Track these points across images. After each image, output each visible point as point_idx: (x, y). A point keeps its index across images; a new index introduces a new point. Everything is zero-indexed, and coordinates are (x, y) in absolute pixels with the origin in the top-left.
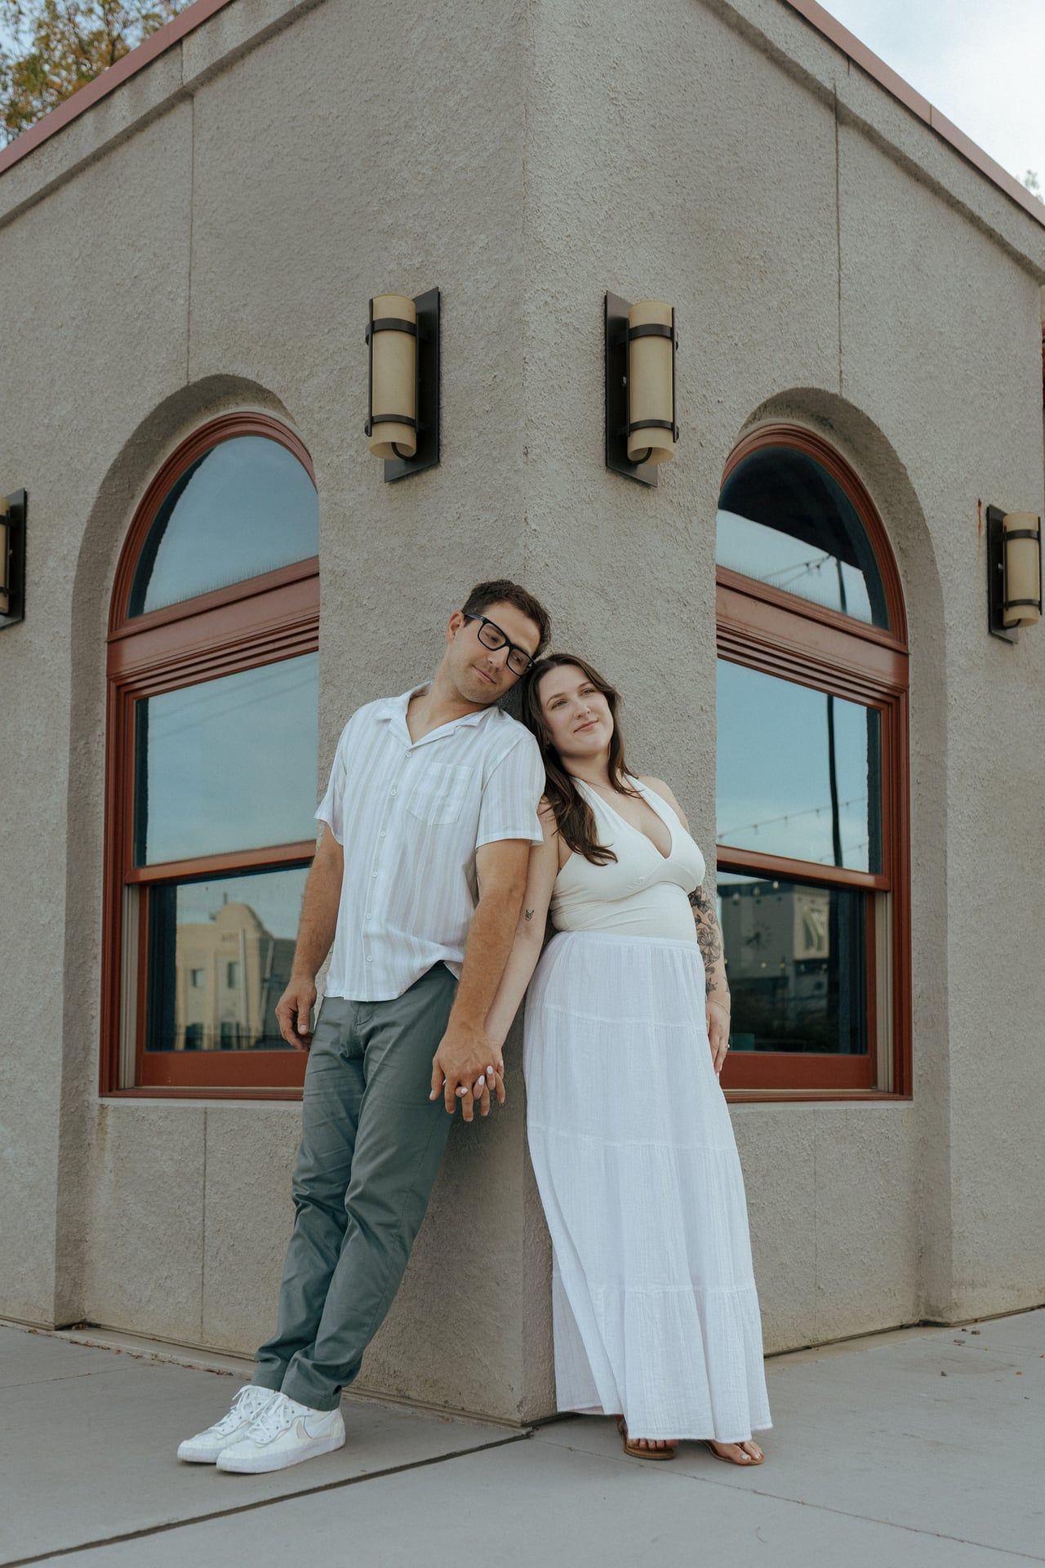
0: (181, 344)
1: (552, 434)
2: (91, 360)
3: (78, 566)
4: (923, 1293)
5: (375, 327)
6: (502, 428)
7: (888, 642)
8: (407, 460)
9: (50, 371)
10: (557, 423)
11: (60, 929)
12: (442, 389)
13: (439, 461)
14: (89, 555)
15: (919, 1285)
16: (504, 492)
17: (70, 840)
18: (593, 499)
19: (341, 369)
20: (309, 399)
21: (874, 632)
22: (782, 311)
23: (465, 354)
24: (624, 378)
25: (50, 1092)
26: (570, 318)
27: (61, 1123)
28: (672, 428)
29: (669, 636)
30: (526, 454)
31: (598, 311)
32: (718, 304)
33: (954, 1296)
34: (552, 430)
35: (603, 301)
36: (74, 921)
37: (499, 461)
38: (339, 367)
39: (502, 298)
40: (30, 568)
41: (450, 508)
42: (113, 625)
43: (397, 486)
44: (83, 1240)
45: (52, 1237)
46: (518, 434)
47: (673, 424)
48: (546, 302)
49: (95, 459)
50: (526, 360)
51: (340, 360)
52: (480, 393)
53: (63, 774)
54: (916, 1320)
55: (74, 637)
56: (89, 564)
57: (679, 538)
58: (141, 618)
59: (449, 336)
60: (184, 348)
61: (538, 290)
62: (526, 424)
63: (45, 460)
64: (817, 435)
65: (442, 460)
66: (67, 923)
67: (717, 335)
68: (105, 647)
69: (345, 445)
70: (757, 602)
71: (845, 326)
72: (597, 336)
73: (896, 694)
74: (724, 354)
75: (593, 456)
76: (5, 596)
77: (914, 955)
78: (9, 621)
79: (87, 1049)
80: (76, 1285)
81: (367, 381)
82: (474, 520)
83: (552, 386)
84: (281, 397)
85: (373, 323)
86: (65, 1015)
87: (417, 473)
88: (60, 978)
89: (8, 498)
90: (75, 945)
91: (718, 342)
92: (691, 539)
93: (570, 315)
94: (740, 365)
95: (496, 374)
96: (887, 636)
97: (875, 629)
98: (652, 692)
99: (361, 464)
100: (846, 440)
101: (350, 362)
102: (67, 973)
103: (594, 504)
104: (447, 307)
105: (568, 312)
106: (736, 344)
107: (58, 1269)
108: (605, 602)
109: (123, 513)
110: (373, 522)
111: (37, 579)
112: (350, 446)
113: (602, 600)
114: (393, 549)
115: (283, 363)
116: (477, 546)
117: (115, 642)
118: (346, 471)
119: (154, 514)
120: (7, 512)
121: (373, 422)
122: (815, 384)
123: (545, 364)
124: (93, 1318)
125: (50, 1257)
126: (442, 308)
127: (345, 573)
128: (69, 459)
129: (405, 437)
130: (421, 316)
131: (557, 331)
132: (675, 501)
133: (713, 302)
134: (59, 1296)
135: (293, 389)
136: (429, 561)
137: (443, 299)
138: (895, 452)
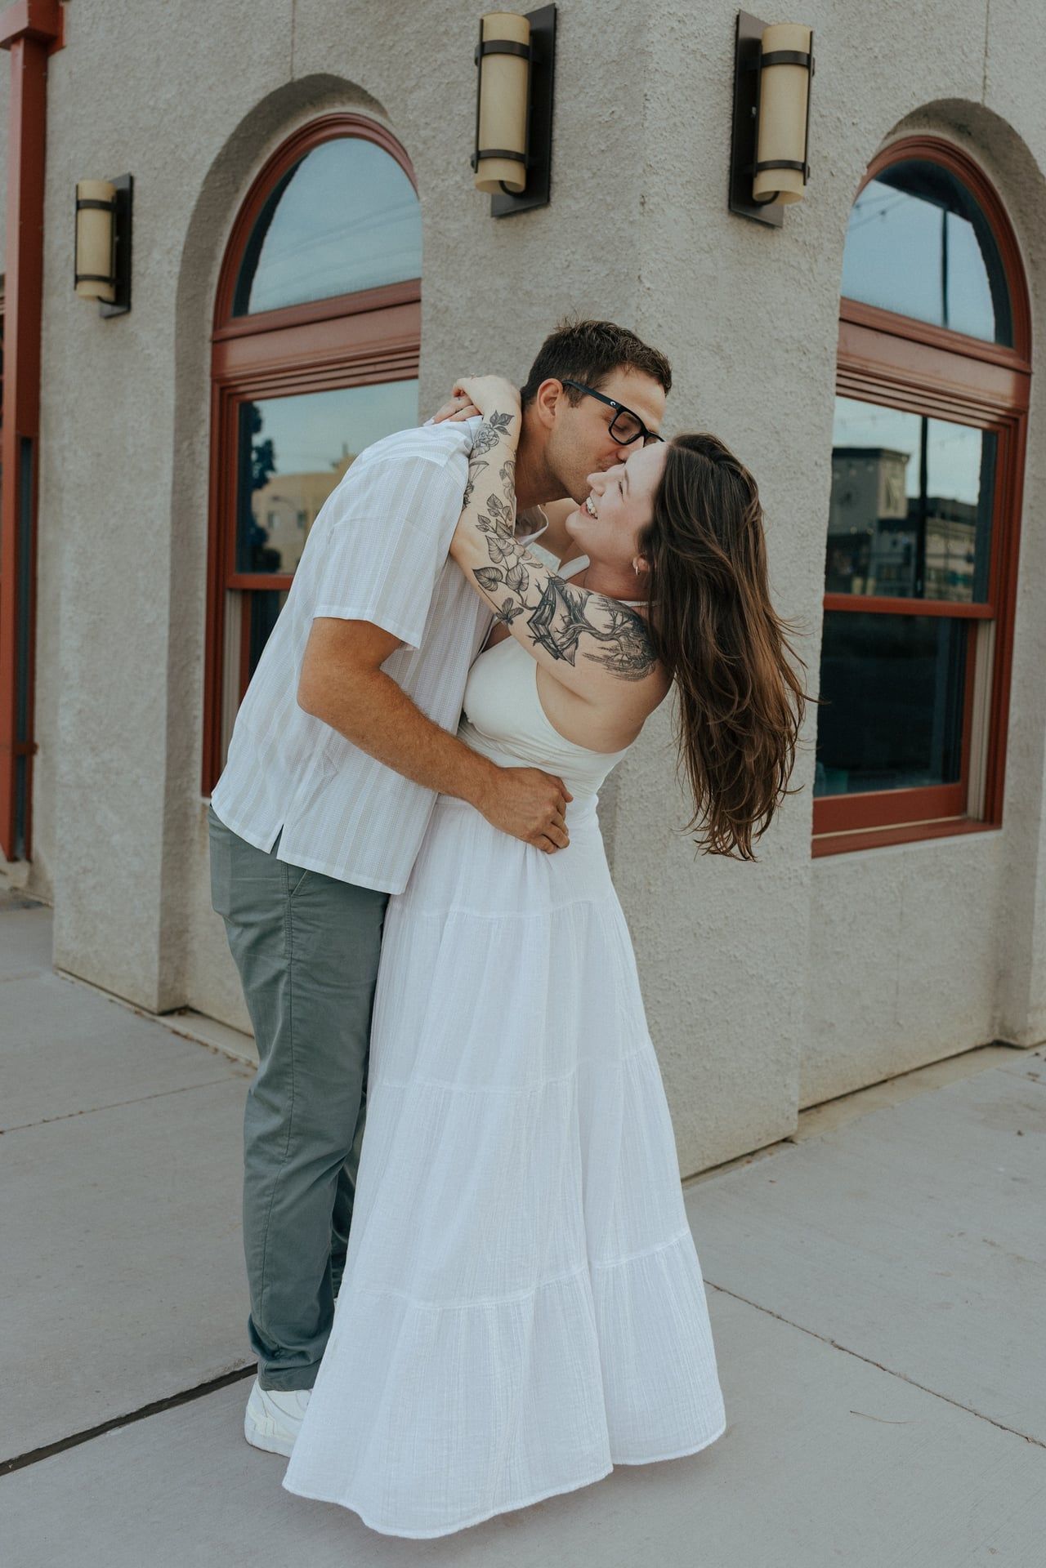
0: (285, 36)
1: (672, 178)
2: (196, 42)
3: (183, 261)
4: (998, 1014)
5: (485, 50)
6: (618, 171)
7: (1010, 361)
8: (517, 196)
9: (155, 49)
10: (677, 165)
11: (164, 632)
12: (555, 119)
13: (549, 200)
14: (193, 250)
15: (996, 1007)
16: (617, 243)
17: (173, 543)
18: (713, 247)
19: (448, 83)
20: (415, 113)
21: (997, 353)
22: (927, 15)
23: (581, 83)
24: (754, 109)
25: (154, 787)
26: (698, 43)
27: (165, 821)
28: (803, 169)
29: (786, 390)
30: (643, 204)
31: (729, 33)
32: (860, 13)
33: (1030, 1020)
34: (672, 174)
35: (735, 20)
36: (177, 624)
37: (613, 209)
38: (447, 81)
39: (624, 23)
40: (136, 257)
41: (559, 253)
42: (218, 323)
43: (503, 222)
44: (186, 931)
45: (156, 928)
46: (634, 181)
47: (804, 165)
48: (672, 28)
49: (199, 150)
50: (648, 97)
51: (448, 73)
52: (596, 130)
53: (167, 477)
54: (990, 1040)
55: (178, 336)
56: (193, 259)
57: (803, 281)
58: (244, 319)
59: (564, 59)
60: (289, 40)
61: (664, 15)
62: (644, 171)
63: (151, 145)
64: (952, 144)
65: (553, 199)
66: (171, 626)
67: (856, 48)
68: (208, 346)
69: (451, 169)
70: (879, 334)
71: (992, 25)
72: (726, 62)
73: (1015, 416)
74: (863, 69)
75: (715, 199)
76: (111, 286)
77: (1014, 683)
78: (117, 310)
79: (189, 748)
80: (179, 973)
81: (475, 100)
82: (584, 271)
83: (675, 124)
84: (386, 106)
85: (482, 45)
86: (169, 716)
87: (525, 211)
88: (163, 680)
89: (112, 182)
90: (177, 647)
91: (856, 56)
92: (815, 281)
93: (698, 40)
94: (879, 81)
95: (613, 109)
96: (1010, 355)
97: (998, 348)
98: (765, 452)
99: (467, 192)
100: (983, 147)
101: (458, 77)
102: (170, 675)
103: (714, 252)
104: (563, 26)
105: (696, 37)
106: (876, 57)
107: (162, 958)
108: (721, 359)
109: (228, 207)
110: (477, 258)
111: (142, 271)
112: (455, 171)
113: (718, 358)
114: (497, 290)
115: (388, 69)
116: (586, 299)
117: (219, 343)
118: (451, 198)
119: (259, 208)
120: (113, 198)
121: (479, 157)
122: (957, 94)
123: (668, 100)
124: (194, 1004)
125: (154, 947)
126: (558, 27)
127: (447, 309)
128: (173, 147)
129: (513, 174)
130: (534, 34)
131: (682, 60)
132: (800, 239)
133: (854, 10)
134: (162, 984)
135: (399, 100)
136: (535, 309)
137: (559, 17)
138: (1035, 161)
